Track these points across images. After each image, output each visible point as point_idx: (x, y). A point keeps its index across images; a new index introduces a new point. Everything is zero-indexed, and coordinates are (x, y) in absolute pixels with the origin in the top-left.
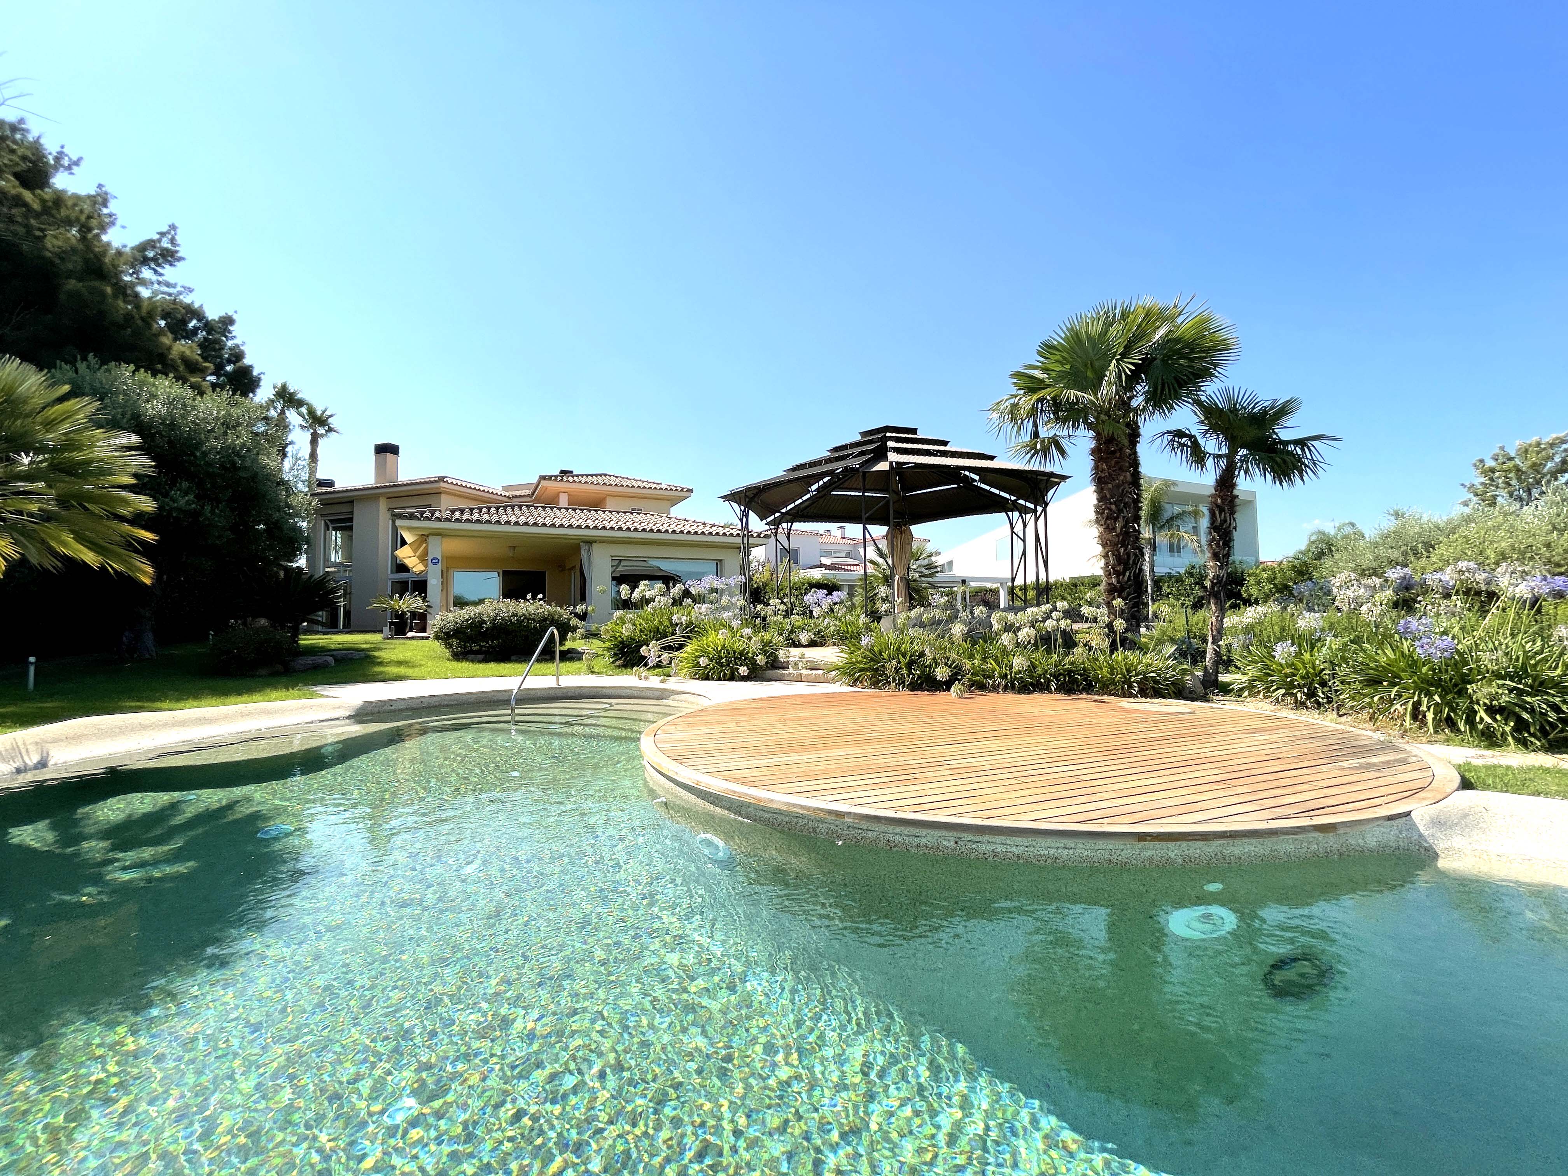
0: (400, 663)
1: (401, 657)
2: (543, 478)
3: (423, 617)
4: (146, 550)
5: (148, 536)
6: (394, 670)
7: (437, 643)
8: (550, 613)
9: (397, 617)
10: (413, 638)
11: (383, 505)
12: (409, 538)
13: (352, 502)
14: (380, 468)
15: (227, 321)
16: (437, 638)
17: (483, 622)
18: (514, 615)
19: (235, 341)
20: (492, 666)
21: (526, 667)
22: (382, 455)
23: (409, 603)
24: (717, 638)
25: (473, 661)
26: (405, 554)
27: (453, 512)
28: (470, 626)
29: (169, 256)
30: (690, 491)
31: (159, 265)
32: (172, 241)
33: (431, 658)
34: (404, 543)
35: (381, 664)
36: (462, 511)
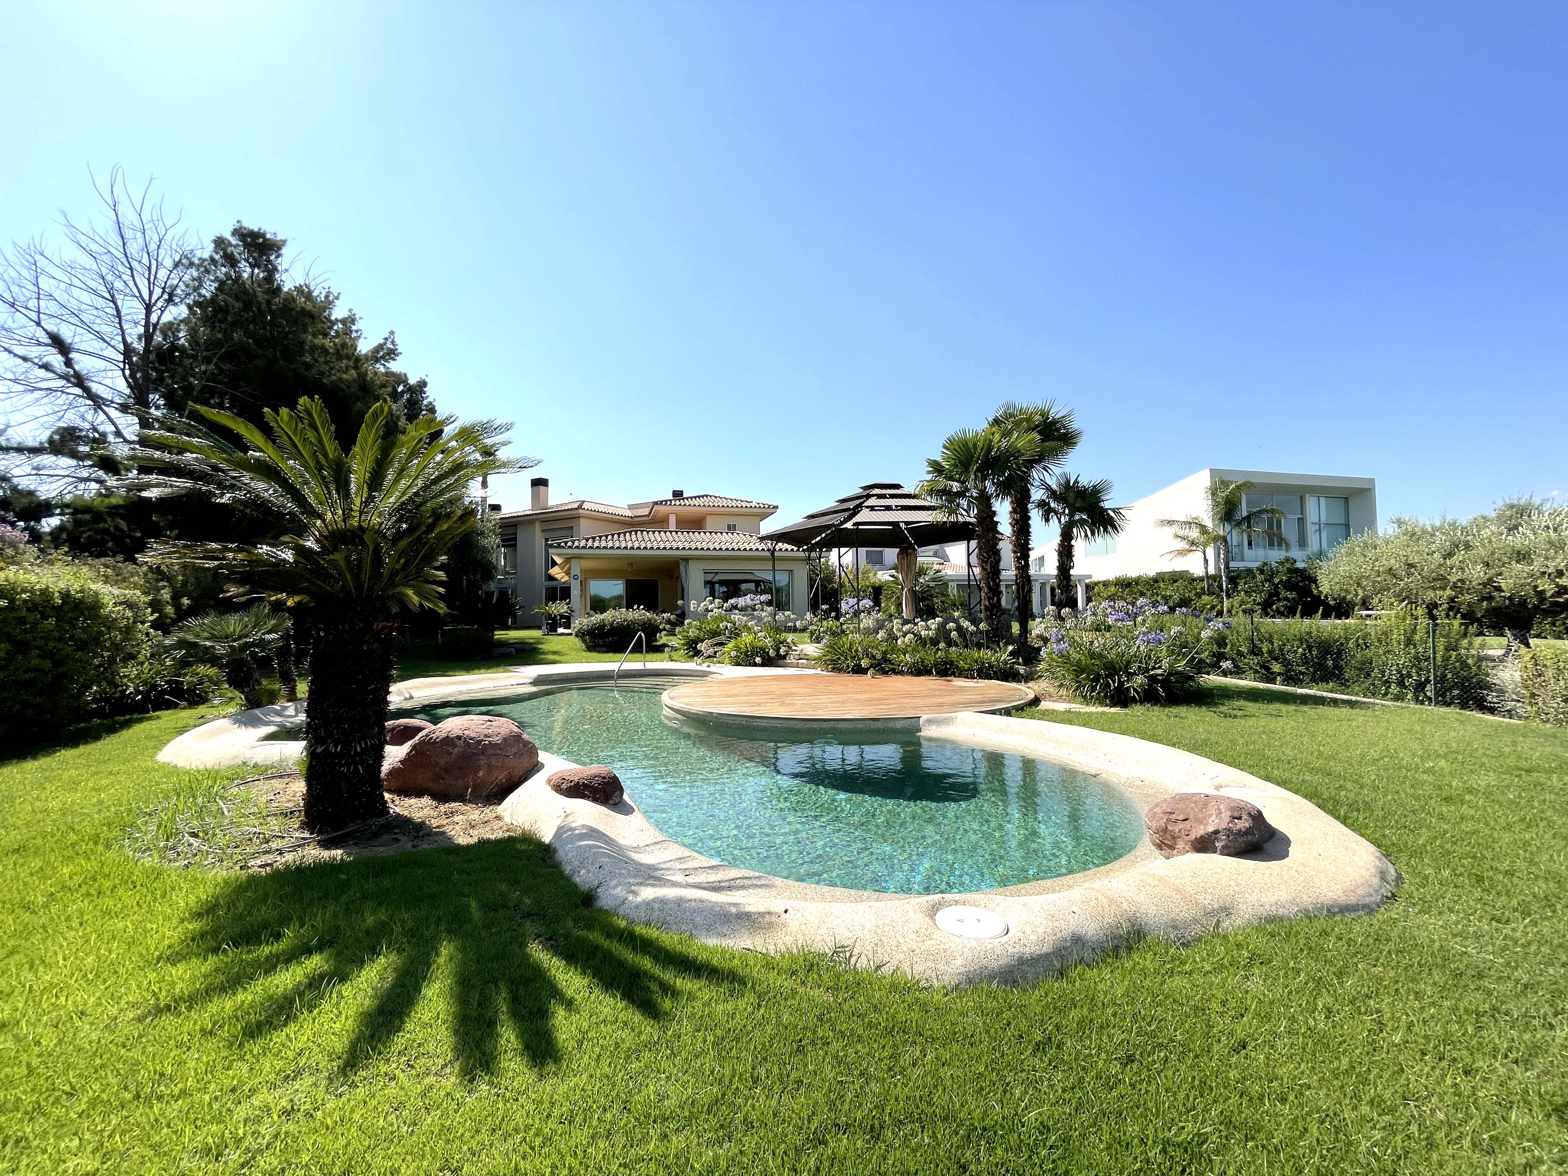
0: (554, 653)
1: (555, 649)
2: (656, 503)
3: (568, 618)
4: (441, 597)
5: (441, 590)
6: (551, 657)
7: (577, 640)
8: (650, 620)
9: (550, 619)
10: (562, 634)
11: (538, 527)
12: (559, 560)
13: (516, 525)
14: (535, 497)
15: (423, 384)
16: (577, 636)
17: (605, 625)
18: (625, 620)
19: (429, 400)
20: (611, 655)
21: (623, 656)
22: (536, 488)
23: (559, 608)
24: (746, 639)
25: (599, 652)
26: (555, 571)
27: (587, 540)
28: (596, 628)
29: (392, 354)
30: (776, 507)
31: (386, 361)
32: (393, 342)
33: (573, 649)
34: (554, 564)
35: (543, 653)
36: (594, 539)
